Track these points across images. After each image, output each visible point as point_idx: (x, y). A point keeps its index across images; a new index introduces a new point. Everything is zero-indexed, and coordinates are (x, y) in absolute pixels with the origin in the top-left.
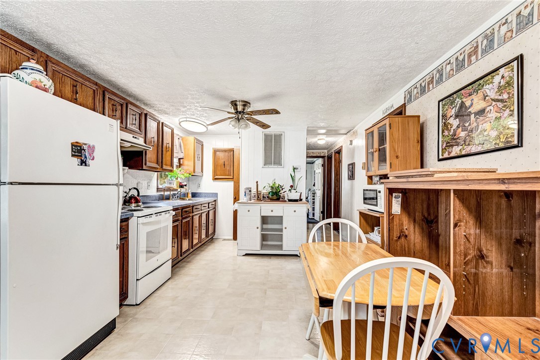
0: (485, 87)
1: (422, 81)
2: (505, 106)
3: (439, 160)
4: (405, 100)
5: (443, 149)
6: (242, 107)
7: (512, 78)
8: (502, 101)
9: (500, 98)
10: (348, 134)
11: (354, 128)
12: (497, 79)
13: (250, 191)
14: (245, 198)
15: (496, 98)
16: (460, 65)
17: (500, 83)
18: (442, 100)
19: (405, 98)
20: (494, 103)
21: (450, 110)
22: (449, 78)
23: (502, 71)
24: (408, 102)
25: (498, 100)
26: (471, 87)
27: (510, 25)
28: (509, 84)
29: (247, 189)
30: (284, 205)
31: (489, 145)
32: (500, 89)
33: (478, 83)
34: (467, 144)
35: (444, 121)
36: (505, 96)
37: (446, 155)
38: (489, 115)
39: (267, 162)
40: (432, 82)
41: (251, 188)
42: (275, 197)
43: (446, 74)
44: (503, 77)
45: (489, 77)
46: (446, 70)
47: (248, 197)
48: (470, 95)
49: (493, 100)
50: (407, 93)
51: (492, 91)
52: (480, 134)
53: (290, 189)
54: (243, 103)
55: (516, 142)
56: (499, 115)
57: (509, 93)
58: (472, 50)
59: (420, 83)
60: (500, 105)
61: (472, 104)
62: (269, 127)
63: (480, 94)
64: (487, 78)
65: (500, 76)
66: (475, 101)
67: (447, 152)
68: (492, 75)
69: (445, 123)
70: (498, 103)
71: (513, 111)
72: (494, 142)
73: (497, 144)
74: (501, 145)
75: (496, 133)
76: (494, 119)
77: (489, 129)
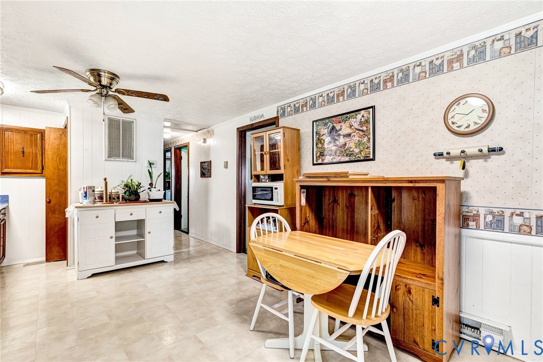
0: (350, 120)
1: (296, 103)
2: (364, 134)
3: (314, 164)
4: (278, 114)
5: (317, 157)
6: (109, 81)
7: (369, 118)
8: (362, 131)
9: (361, 129)
10: (199, 132)
11: (209, 127)
12: (359, 117)
13: (93, 191)
14: (86, 201)
15: (359, 128)
16: (330, 100)
17: (361, 119)
18: (316, 121)
19: (278, 112)
20: (357, 131)
21: (322, 130)
22: (321, 106)
23: (362, 112)
24: (281, 115)
25: (360, 130)
26: (340, 117)
27: (366, 85)
28: (367, 121)
29: (90, 188)
30: (146, 206)
31: (354, 158)
32: (361, 123)
33: (346, 116)
34: (337, 155)
35: (317, 137)
36: (365, 128)
37: (320, 161)
38: (353, 138)
39: (113, 153)
40: (306, 106)
41: (94, 187)
42: (133, 197)
43: (319, 103)
44: (363, 116)
45: (354, 114)
46: (318, 100)
47: (92, 199)
48: (339, 123)
49: (356, 129)
50: (279, 108)
51: (356, 123)
52: (347, 150)
53: (150, 187)
54: (111, 76)
55: (371, 157)
56: (360, 139)
57: (367, 127)
58: (340, 92)
59: (294, 103)
60: (361, 133)
61: (341, 129)
62: (132, 111)
63: (347, 123)
64: (352, 114)
65: (361, 115)
66: (343, 127)
67: (321, 160)
68: (356, 113)
69: (318, 139)
70: (360, 132)
71: (369, 139)
72: (357, 156)
73: (359, 157)
74: (362, 158)
75: (359, 150)
76: (357, 141)
77: (354, 147)
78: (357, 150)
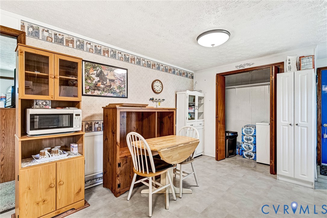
0: (114, 71)
1: (57, 33)
2: (122, 83)
5: (86, 90)
9: (121, 79)
15: (119, 78)
19: (23, 26)
20: (118, 80)
22: (90, 52)
25: (120, 80)
31: (116, 95)
34: (105, 91)
37: (89, 94)
38: (116, 83)
43: (87, 48)
46: (86, 45)
52: (112, 89)
55: (126, 96)
56: (120, 85)
57: (124, 80)
58: (105, 50)
59: (54, 32)
61: (107, 75)
63: (112, 73)
66: (109, 74)
69: (88, 76)
70: (120, 81)
71: (125, 86)
72: (118, 94)
73: (119, 95)
74: (121, 96)
75: (119, 91)
76: (118, 85)
77: (116, 89)
78: (118, 91)
